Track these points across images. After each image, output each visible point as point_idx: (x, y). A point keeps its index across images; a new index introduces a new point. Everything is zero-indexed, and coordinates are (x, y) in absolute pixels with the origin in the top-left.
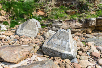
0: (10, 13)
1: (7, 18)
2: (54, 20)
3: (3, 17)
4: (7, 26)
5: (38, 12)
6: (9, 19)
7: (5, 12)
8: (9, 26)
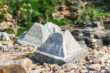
0: (19, 17)
1: (15, 24)
2: (85, 23)
3: (8, 23)
4: (11, 35)
5: (63, 12)
6: (16, 26)
7: (11, 16)
8: (14, 35)
